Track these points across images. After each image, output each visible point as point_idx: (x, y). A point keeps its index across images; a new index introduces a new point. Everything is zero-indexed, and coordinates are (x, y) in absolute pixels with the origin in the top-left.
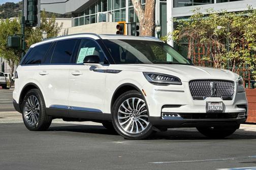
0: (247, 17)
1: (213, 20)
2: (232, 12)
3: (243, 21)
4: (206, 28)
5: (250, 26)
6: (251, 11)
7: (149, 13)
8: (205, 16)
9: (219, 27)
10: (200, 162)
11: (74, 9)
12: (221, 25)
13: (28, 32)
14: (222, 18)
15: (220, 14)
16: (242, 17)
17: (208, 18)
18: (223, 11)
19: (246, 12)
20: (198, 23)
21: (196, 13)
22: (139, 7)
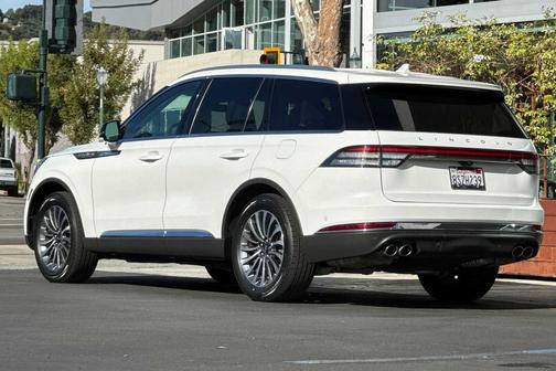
0: (543, 34)
1: (465, 40)
2: (508, 25)
3: (533, 43)
4: (449, 58)
5: (548, 55)
6: (551, 22)
7: (328, 26)
8: (448, 31)
9: (478, 58)
10: (407, 362)
11: (170, 20)
12: (483, 52)
13: (66, 70)
14: (485, 36)
15: (482, 28)
16: (530, 34)
17: (453, 36)
18: (489, 21)
19: (540, 23)
20: (431, 47)
21: (426, 25)
22: (307, 12)
